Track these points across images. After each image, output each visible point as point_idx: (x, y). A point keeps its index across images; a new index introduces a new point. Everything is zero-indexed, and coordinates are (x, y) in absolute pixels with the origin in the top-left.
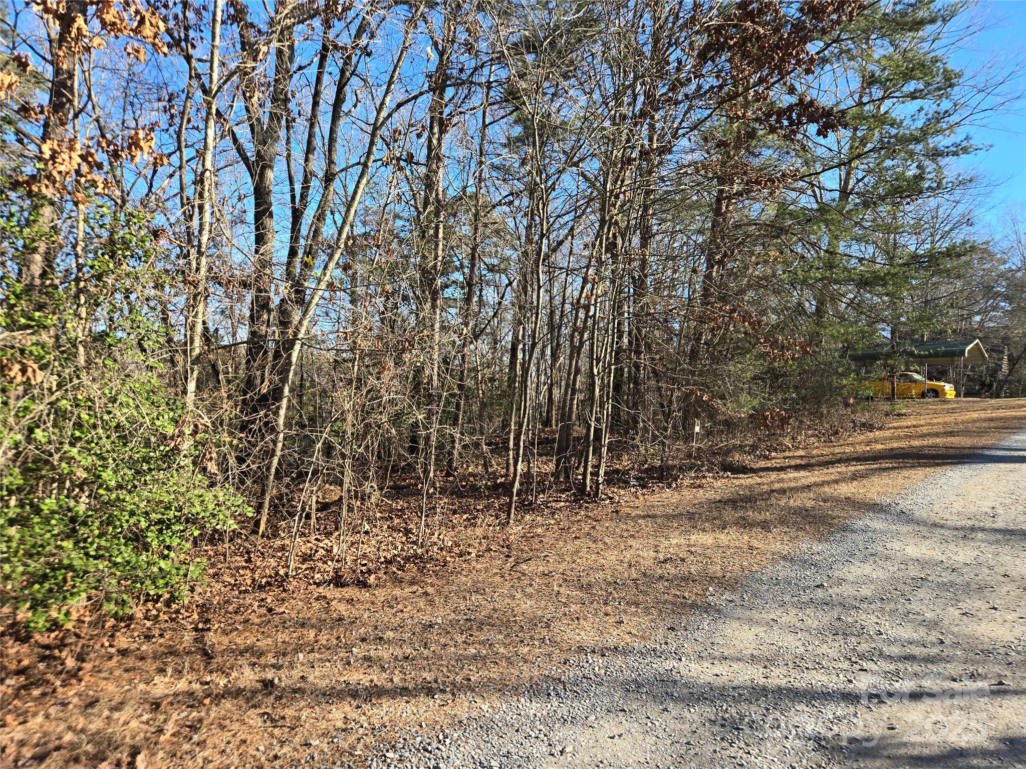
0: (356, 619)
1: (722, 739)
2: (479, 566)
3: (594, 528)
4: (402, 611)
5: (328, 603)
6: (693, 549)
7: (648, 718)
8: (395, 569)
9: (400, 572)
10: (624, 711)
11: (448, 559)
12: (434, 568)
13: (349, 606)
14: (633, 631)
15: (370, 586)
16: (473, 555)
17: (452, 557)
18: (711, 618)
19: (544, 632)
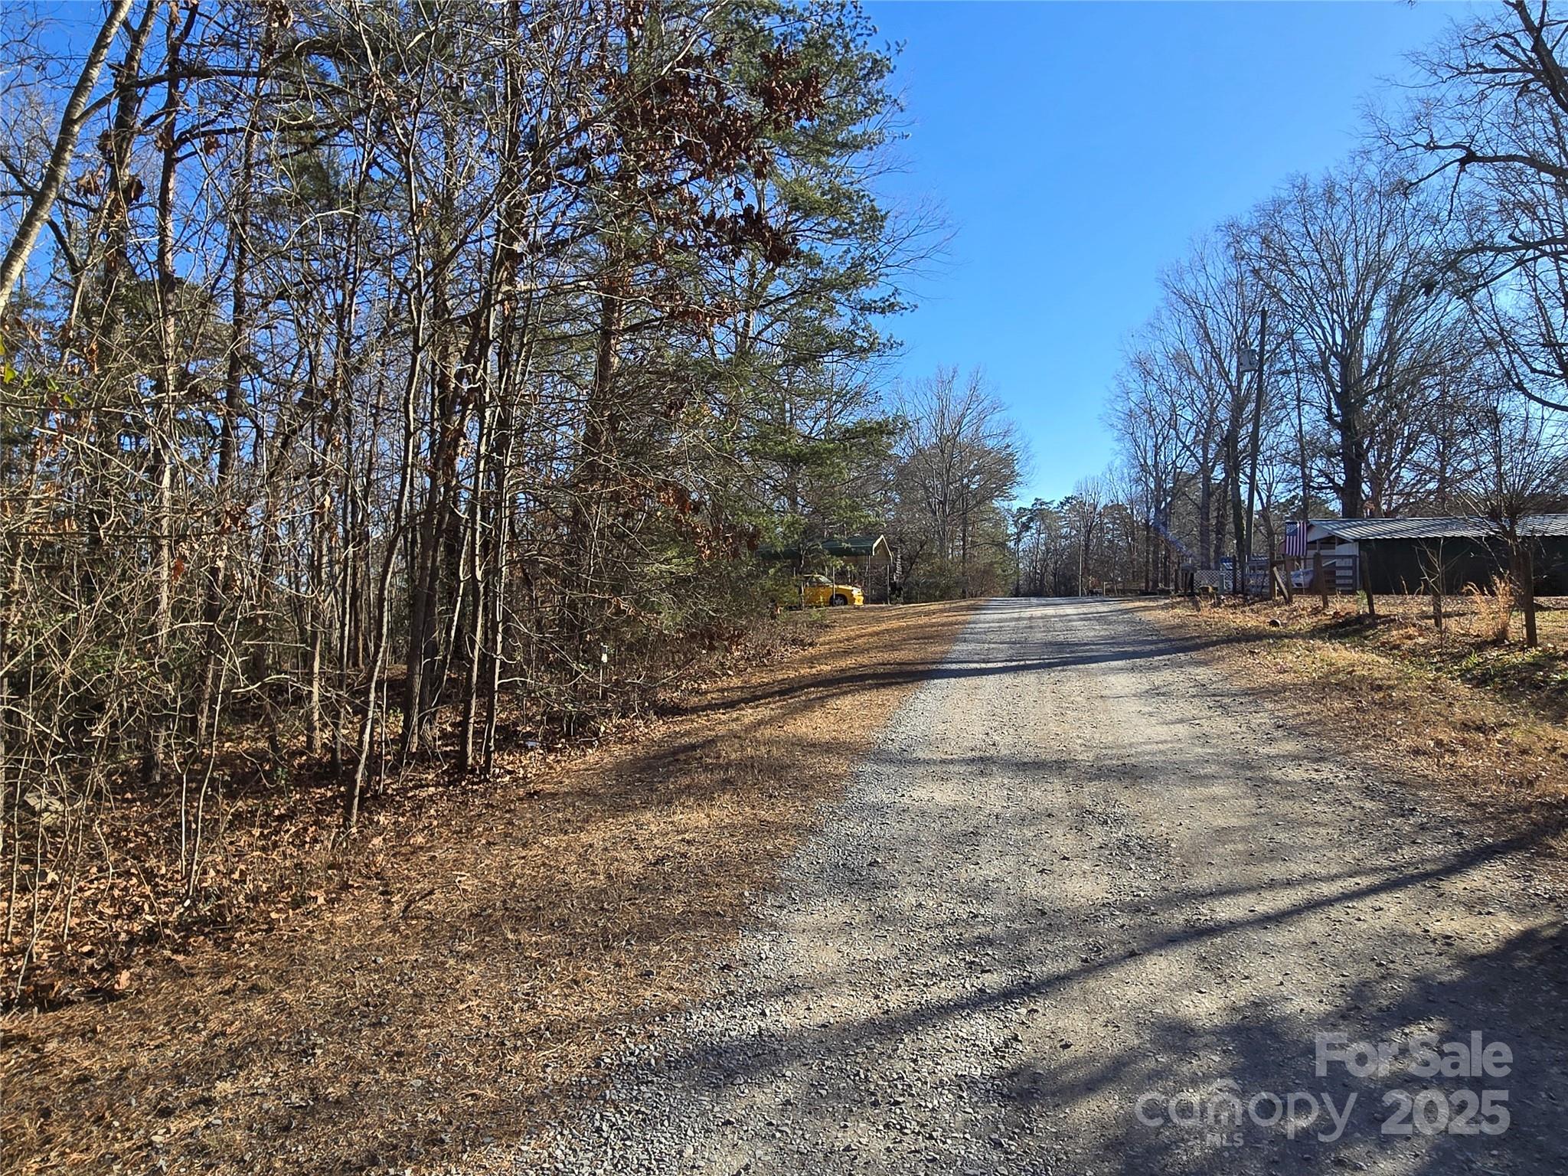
0: (125, 1070)
1: (887, 1126)
2: (340, 919)
3: (510, 823)
4: (224, 1034)
5: (35, 1050)
6: (686, 836)
7: (771, 1124)
8: (167, 953)
9: (180, 958)
10: (728, 1123)
11: (274, 915)
12: (253, 938)
13: (91, 1046)
14: (676, 985)
15: (123, 995)
16: (321, 900)
17: (279, 911)
18: (769, 938)
19: (531, 1018)
